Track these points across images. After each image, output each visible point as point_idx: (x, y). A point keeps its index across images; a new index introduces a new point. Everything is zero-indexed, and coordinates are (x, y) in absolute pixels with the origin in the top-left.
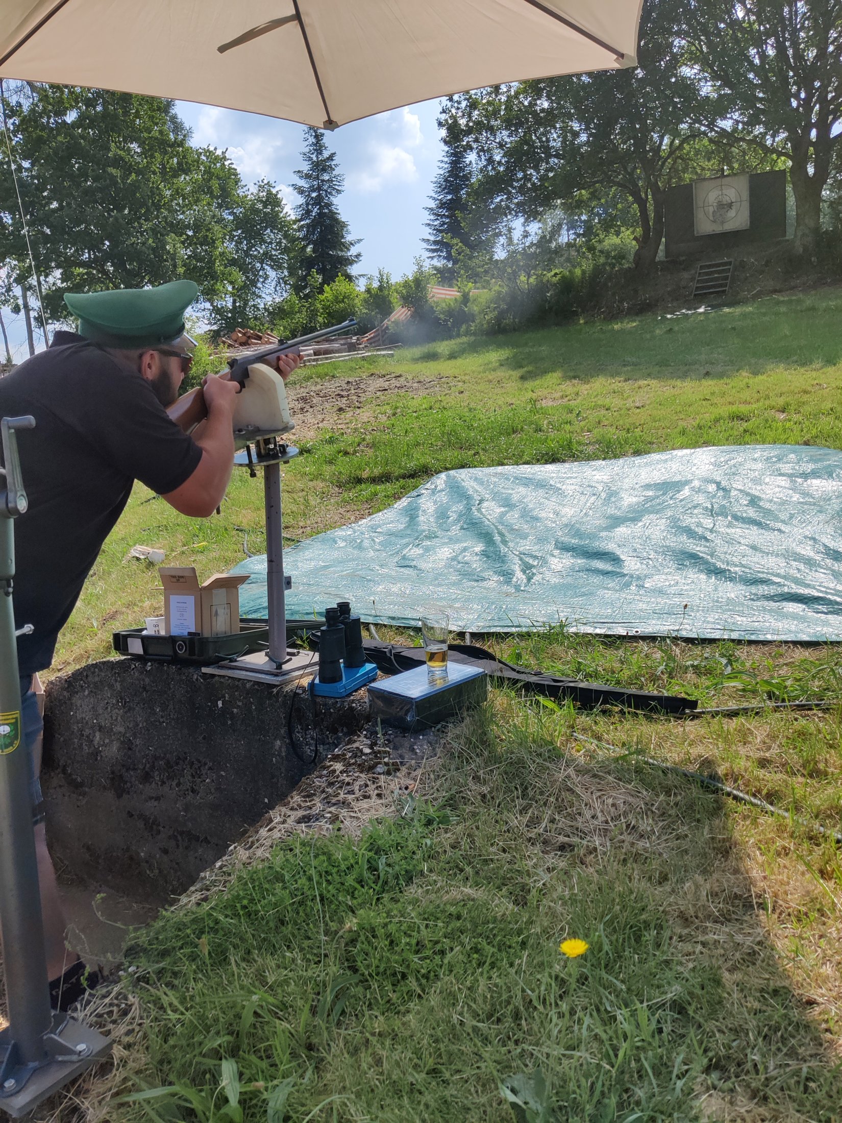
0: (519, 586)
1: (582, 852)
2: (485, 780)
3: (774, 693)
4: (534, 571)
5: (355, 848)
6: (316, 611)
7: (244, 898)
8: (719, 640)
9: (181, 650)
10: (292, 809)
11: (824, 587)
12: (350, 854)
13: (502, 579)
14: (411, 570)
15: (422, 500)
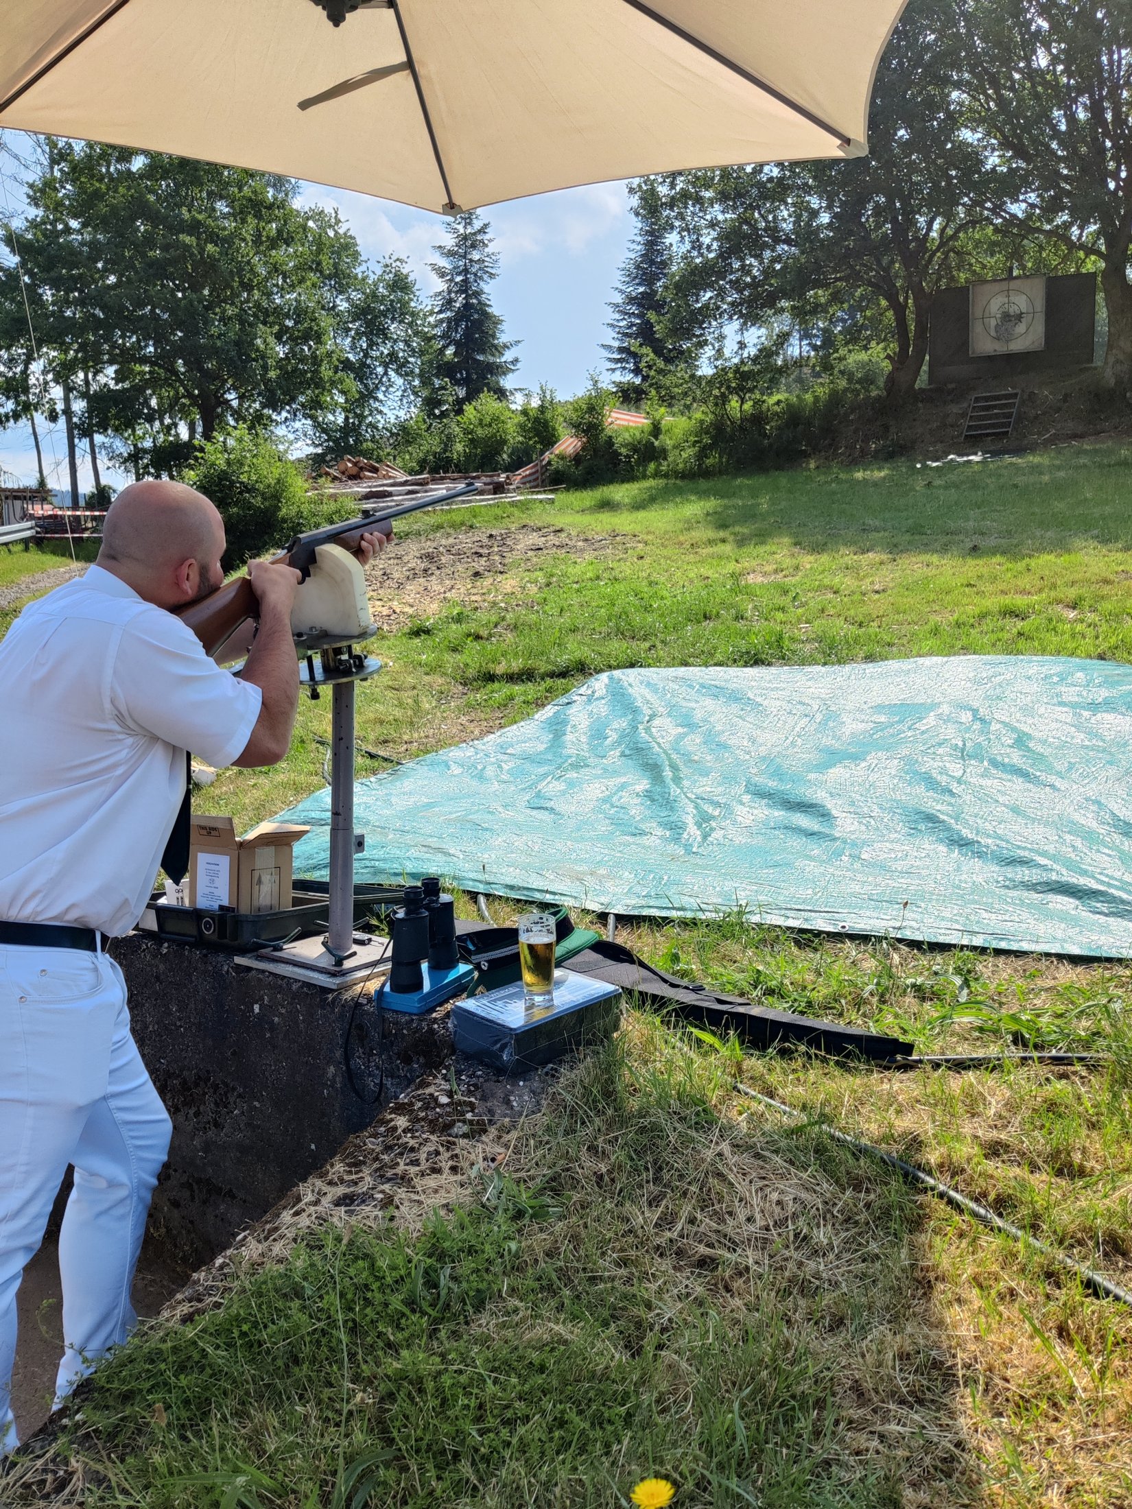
0: (691, 845)
1: (727, 1274)
2: (603, 1153)
3: (1023, 1036)
4: (714, 824)
5: (409, 1251)
6: (408, 871)
7: (245, 1320)
8: (954, 946)
9: (208, 930)
10: (331, 1183)
11: (1107, 876)
12: (400, 1261)
13: (668, 833)
14: (546, 813)
15: (572, 710)
